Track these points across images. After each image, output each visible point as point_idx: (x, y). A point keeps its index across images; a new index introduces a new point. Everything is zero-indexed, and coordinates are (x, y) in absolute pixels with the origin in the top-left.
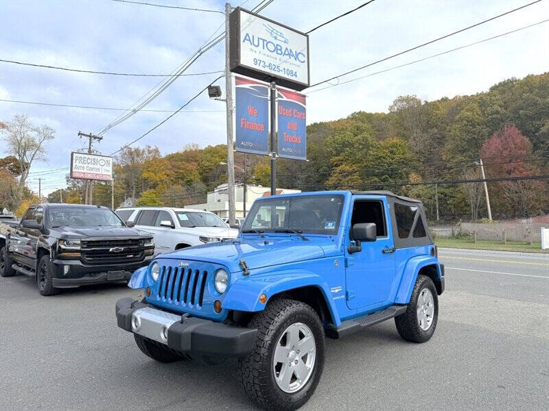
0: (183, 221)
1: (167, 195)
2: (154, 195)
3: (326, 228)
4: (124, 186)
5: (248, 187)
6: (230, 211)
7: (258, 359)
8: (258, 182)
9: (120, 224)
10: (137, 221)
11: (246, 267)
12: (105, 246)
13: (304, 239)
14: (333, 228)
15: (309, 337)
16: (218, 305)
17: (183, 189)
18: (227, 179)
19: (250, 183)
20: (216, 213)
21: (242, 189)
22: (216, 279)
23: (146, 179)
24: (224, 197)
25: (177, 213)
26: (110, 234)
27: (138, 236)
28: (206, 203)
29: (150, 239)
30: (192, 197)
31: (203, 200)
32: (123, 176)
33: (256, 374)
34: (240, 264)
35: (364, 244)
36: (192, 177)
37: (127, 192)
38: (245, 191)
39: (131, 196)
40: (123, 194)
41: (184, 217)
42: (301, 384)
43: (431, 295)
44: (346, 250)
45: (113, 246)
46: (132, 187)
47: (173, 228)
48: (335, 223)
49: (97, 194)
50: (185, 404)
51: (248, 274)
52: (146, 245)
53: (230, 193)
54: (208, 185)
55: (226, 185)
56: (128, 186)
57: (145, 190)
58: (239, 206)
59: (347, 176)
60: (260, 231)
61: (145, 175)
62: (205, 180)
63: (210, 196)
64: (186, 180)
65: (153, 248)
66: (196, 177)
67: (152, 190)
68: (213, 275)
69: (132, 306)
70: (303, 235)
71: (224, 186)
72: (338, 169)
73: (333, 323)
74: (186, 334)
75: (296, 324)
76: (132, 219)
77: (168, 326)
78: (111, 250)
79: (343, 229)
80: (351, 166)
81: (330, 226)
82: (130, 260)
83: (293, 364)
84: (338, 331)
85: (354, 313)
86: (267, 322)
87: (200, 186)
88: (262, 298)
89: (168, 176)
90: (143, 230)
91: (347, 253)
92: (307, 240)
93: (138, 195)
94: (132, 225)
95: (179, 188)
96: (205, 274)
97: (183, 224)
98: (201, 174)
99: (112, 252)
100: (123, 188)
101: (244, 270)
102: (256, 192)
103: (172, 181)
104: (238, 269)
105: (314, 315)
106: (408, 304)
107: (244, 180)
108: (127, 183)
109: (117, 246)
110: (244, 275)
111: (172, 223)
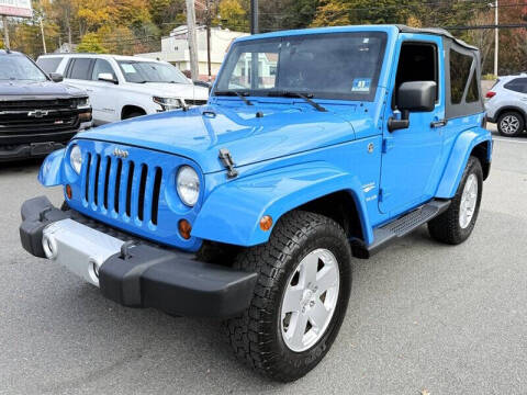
0: (128, 74)
1: (111, 39)
2: (95, 40)
3: (353, 89)
4: (58, 27)
5: (212, 30)
6: (191, 62)
7: (257, 316)
8: (225, 24)
9: (42, 77)
10: (69, 73)
11: (232, 164)
12: (22, 108)
13: (318, 108)
14: (367, 89)
15: (331, 265)
16: (184, 227)
17: (130, 32)
18: (185, 19)
19: (216, 26)
20: (174, 64)
21: (205, 32)
22: (179, 180)
23: (83, 19)
24: (183, 44)
25: (120, 63)
26: (26, 92)
27: (67, 94)
28: (160, 50)
29: (84, 99)
30: (143, 43)
31: (156, 46)
32: (54, 14)
33: (254, 338)
34: (221, 158)
35: (413, 117)
36: (141, 17)
37: (62, 36)
38: (209, 35)
39: (67, 42)
40: (57, 38)
41: (129, 69)
42: (318, 333)
43: (476, 182)
44: (385, 126)
45: (32, 108)
46: (68, 30)
47: (117, 83)
48: (369, 81)
49: (24, 38)
50: (140, 363)
51: (235, 175)
52: (79, 108)
53: (189, 37)
54: (161, 28)
55: (185, 27)
56: (62, 28)
57: (84, 33)
58: (202, 56)
59: (335, 18)
60: (243, 94)
61: (82, 13)
62: (157, 21)
63: (164, 41)
64: (133, 20)
65: (90, 110)
66: (145, 16)
67: (93, 34)
68: (173, 175)
69: (42, 218)
70: (314, 100)
71: (181, 29)
72: (325, 9)
73: (363, 240)
74: (131, 280)
75: (315, 252)
76: (61, 70)
77: (100, 262)
78: (30, 114)
79: (383, 91)
80: (340, 6)
81: (362, 86)
82: (60, 128)
83: (308, 307)
84: (369, 249)
85: (386, 217)
86: (271, 256)
87: (153, 29)
88: (263, 221)
89: (110, 14)
90: (73, 87)
91: (386, 131)
92: (323, 110)
93: (76, 39)
94: (59, 80)
95: (125, 32)
96: (159, 172)
97: (129, 78)
98: (152, 12)
99: (31, 118)
100: (56, 31)
101: (228, 168)
102: (223, 39)
103: (116, 21)
104: (217, 166)
105: (341, 233)
106: (451, 199)
107: (207, 21)
108: (60, 23)
109: (39, 108)
110: (229, 177)
111: (114, 75)
